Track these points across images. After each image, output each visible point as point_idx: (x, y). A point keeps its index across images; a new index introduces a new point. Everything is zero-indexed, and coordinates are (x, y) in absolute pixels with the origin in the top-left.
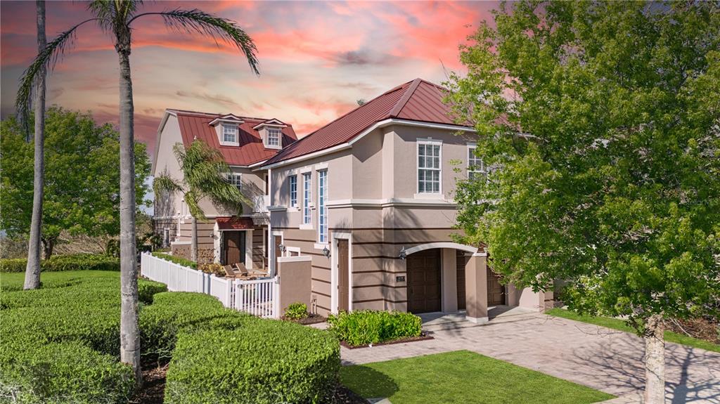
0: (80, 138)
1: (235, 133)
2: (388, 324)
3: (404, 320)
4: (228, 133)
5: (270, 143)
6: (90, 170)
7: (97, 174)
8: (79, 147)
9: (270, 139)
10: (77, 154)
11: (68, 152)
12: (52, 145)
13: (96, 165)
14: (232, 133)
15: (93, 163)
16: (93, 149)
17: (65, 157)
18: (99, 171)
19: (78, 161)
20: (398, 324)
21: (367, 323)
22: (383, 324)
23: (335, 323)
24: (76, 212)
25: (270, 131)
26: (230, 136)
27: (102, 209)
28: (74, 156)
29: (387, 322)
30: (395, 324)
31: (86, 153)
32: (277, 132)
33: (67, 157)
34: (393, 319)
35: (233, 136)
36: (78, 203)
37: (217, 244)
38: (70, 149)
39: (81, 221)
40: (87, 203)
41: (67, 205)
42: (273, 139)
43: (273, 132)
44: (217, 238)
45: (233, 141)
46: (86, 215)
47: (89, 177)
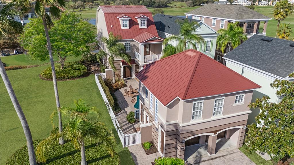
0: (71, 19)
1: (127, 23)
2: (174, 163)
3: (179, 161)
4: (125, 23)
5: (142, 26)
6: (75, 31)
7: (78, 32)
8: (70, 22)
9: (142, 24)
10: (70, 25)
11: (66, 24)
12: (60, 22)
13: (77, 29)
14: (126, 23)
15: (76, 28)
16: (76, 23)
17: (65, 26)
18: (79, 31)
19: (70, 28)
20: (177, 163)
21: (167, 163)
22: (172, 163)
23: (157, 162)
24: (71, 46)
25: (142, 20)
26: (125, 24)
27: (81, 45)
28: (69, 26)
29: (173, 162)
30: (176, 163)
31: (73, 25)
32: (145, 20)
33: (66, 26)
34: (175, 161)
35: (127, 24)
36: (71, 43)
37: (122, 69)
38: (67, 23)
39: (73, 50)
40: (75, 43)
41: (67, 43)
42: (143, 24)
43: (143, 21)
44: (122, 67)
45: (127, 26)
46: (75, 48)
47: (75, 33)
